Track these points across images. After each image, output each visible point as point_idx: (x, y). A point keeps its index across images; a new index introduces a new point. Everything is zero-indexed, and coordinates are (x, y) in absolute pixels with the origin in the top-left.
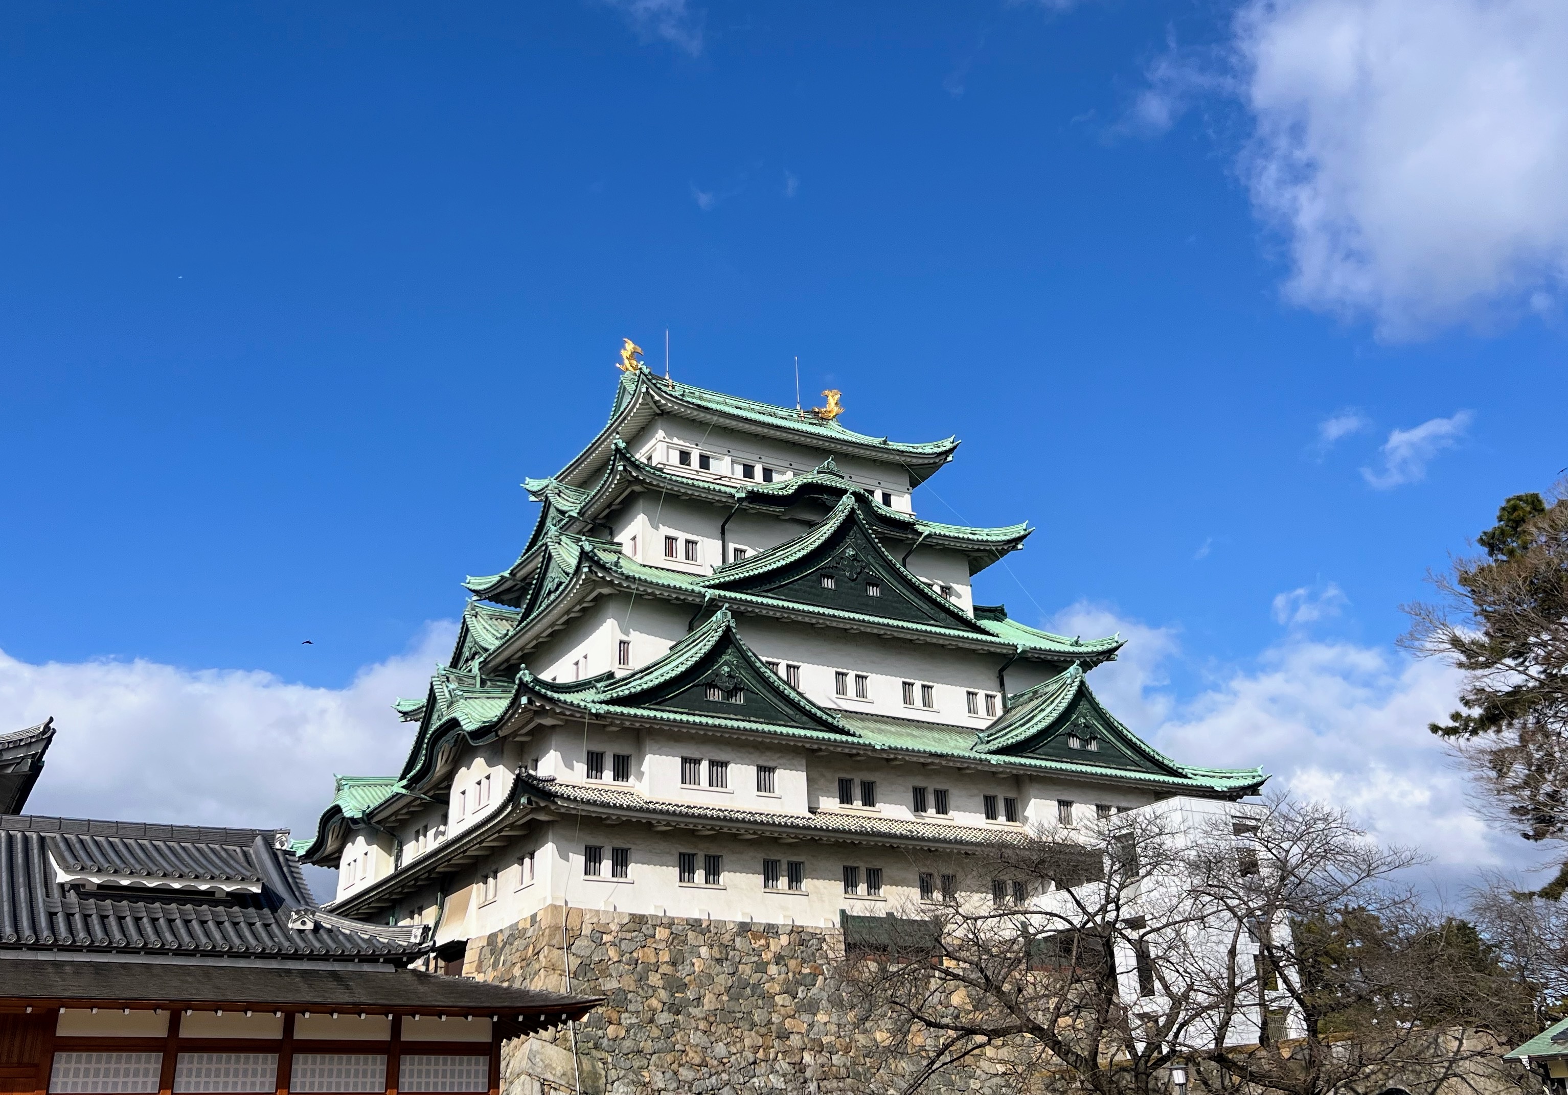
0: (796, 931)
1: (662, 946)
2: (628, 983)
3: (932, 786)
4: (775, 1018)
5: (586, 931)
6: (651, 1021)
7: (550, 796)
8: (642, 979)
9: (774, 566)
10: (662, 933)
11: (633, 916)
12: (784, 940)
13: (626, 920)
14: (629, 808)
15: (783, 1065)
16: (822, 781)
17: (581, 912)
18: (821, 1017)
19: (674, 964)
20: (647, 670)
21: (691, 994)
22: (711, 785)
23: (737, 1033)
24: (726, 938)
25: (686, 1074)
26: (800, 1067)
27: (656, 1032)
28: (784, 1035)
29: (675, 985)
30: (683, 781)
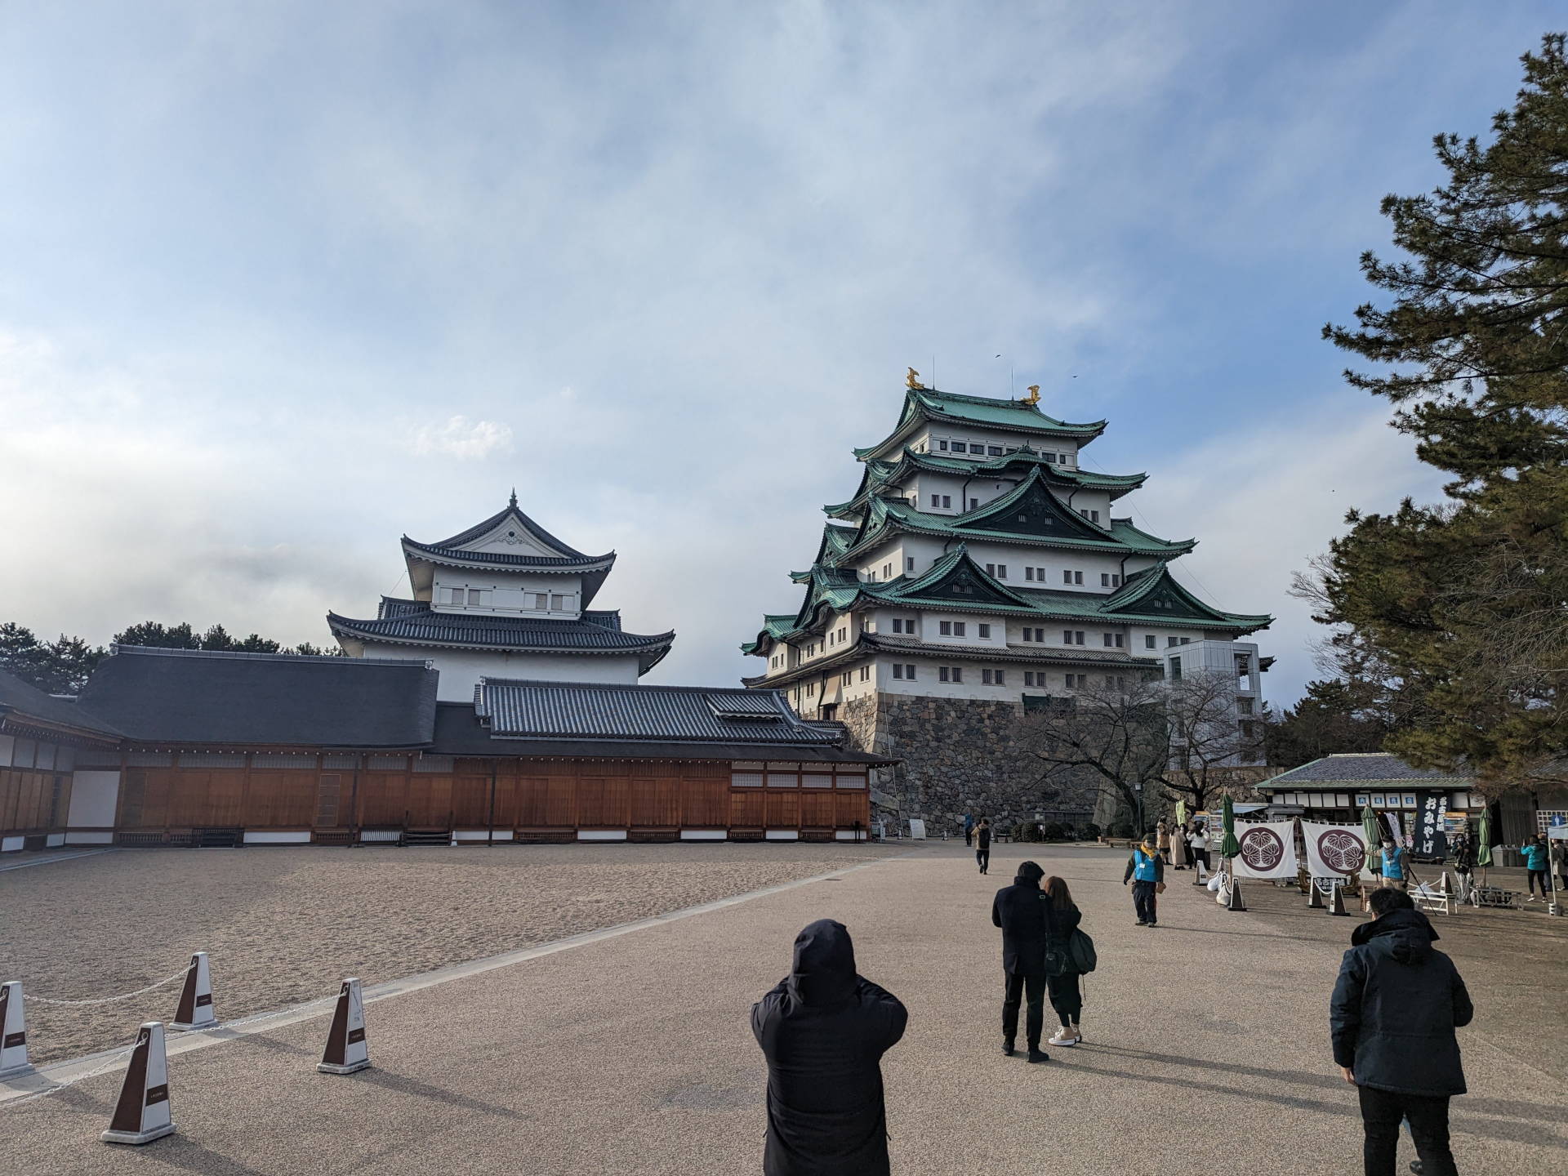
0: (1000, 705)
1: (932, 711)
2: (916, 728)
3: (1074, 630)
4: (988, 744)
5: (896, 704)
6: (927, 745)
7: (875, 643)
8: (922, 726)
9: (992, 512)
10: (932, 705)
11: (917, 697)
12: (993, 708)
13: (914, 699)
14: (914, 648)
15: (991, 766)
16: (1014, 630)
17: (892, 695)
18: (1011, 743)
19: (937, 719)
20: (922, 578)
21: (946, 733)
22: (956, 634)
23: (968, 751)
24: (964, 708)
25: (944, 769)
26: (999, 767)
27: (929, 750)
28: (992, 753)
29: (938, 729)
30: (942, 633)
